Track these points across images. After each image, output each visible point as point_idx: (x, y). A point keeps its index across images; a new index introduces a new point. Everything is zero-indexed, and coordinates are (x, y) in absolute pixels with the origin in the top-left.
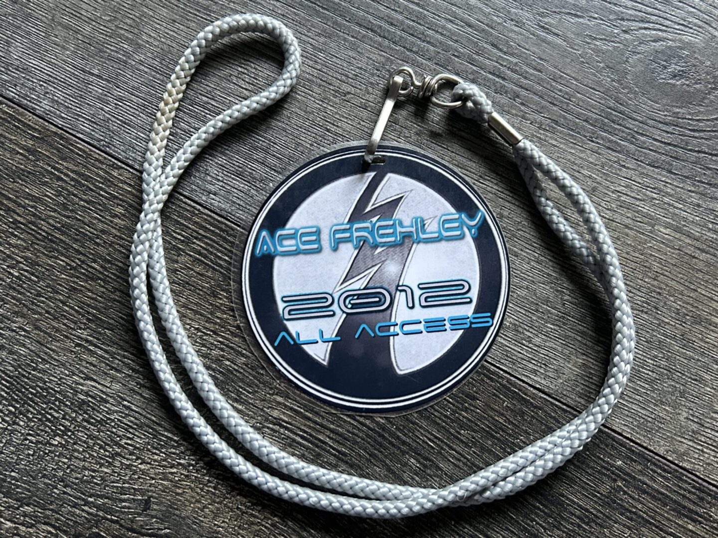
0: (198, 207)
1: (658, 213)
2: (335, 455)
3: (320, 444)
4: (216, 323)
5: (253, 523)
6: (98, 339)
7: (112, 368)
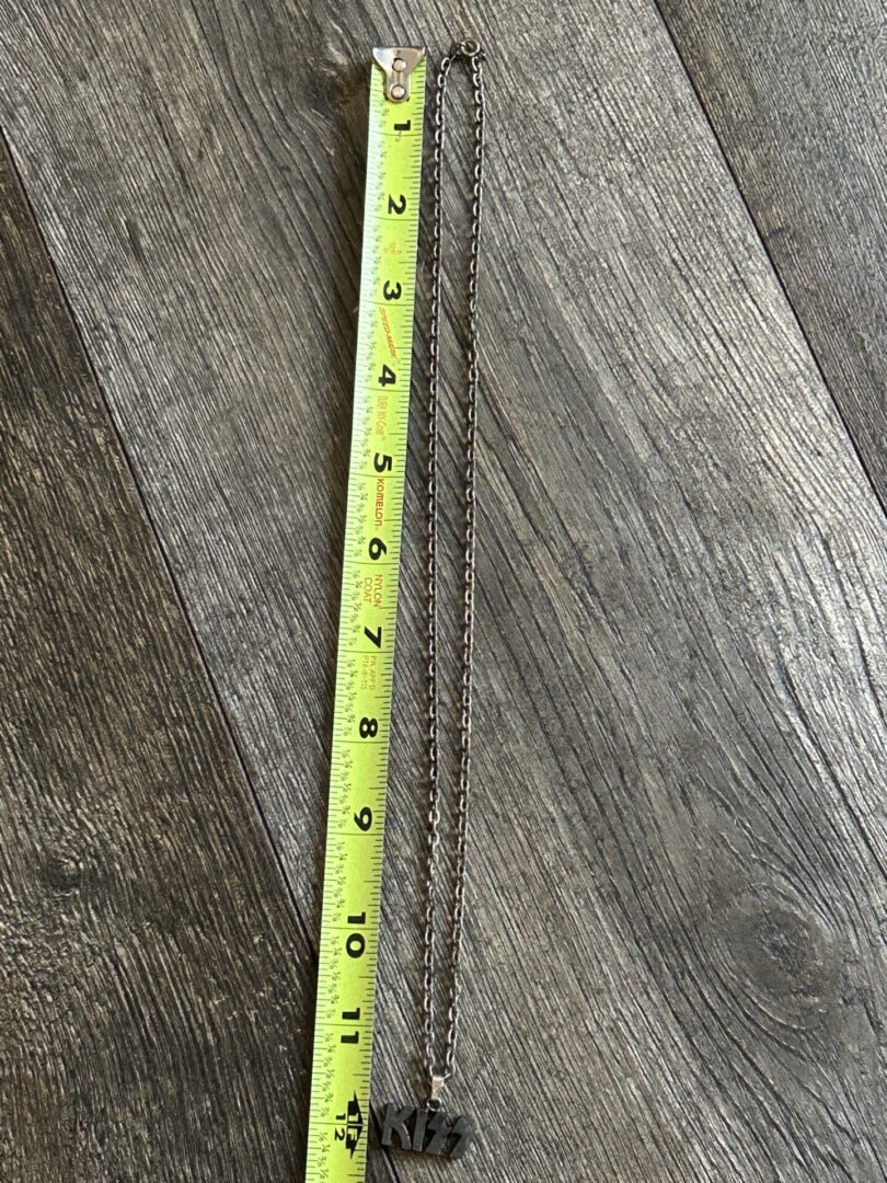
0: (214, 698)
1: (642, 1067)
2: (142, 1038)
3: (137, 1015)
4: (137, 820)
5: (16, 1037)
6: (21, 746)
7: (11, 784)
